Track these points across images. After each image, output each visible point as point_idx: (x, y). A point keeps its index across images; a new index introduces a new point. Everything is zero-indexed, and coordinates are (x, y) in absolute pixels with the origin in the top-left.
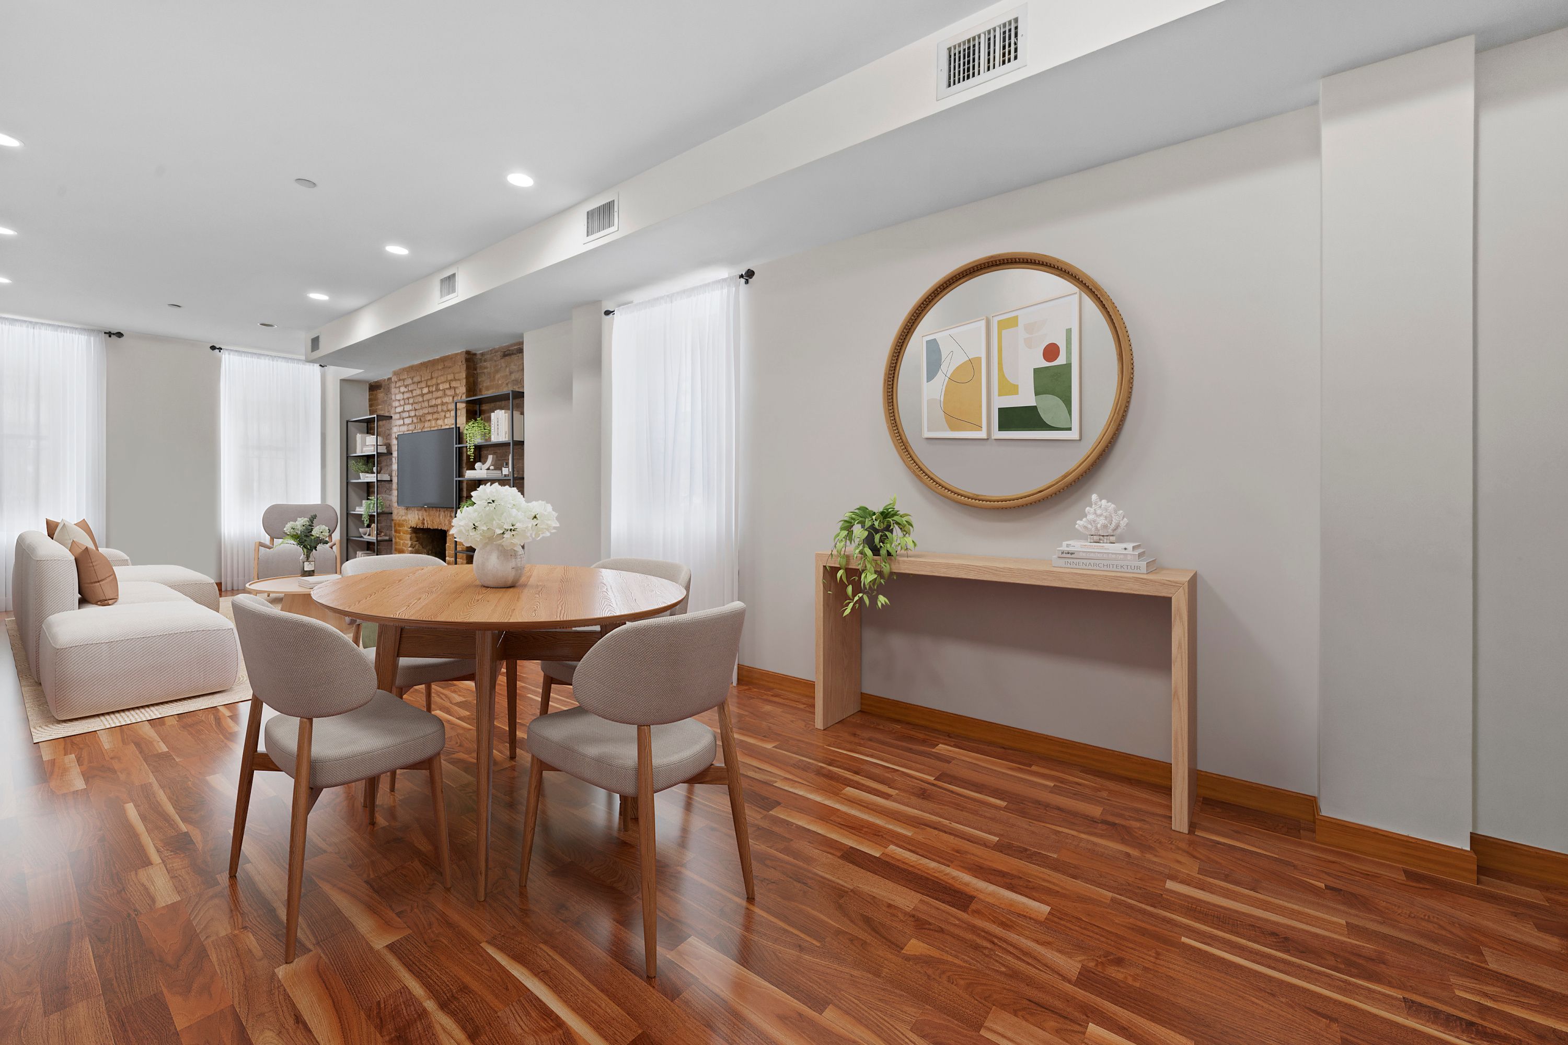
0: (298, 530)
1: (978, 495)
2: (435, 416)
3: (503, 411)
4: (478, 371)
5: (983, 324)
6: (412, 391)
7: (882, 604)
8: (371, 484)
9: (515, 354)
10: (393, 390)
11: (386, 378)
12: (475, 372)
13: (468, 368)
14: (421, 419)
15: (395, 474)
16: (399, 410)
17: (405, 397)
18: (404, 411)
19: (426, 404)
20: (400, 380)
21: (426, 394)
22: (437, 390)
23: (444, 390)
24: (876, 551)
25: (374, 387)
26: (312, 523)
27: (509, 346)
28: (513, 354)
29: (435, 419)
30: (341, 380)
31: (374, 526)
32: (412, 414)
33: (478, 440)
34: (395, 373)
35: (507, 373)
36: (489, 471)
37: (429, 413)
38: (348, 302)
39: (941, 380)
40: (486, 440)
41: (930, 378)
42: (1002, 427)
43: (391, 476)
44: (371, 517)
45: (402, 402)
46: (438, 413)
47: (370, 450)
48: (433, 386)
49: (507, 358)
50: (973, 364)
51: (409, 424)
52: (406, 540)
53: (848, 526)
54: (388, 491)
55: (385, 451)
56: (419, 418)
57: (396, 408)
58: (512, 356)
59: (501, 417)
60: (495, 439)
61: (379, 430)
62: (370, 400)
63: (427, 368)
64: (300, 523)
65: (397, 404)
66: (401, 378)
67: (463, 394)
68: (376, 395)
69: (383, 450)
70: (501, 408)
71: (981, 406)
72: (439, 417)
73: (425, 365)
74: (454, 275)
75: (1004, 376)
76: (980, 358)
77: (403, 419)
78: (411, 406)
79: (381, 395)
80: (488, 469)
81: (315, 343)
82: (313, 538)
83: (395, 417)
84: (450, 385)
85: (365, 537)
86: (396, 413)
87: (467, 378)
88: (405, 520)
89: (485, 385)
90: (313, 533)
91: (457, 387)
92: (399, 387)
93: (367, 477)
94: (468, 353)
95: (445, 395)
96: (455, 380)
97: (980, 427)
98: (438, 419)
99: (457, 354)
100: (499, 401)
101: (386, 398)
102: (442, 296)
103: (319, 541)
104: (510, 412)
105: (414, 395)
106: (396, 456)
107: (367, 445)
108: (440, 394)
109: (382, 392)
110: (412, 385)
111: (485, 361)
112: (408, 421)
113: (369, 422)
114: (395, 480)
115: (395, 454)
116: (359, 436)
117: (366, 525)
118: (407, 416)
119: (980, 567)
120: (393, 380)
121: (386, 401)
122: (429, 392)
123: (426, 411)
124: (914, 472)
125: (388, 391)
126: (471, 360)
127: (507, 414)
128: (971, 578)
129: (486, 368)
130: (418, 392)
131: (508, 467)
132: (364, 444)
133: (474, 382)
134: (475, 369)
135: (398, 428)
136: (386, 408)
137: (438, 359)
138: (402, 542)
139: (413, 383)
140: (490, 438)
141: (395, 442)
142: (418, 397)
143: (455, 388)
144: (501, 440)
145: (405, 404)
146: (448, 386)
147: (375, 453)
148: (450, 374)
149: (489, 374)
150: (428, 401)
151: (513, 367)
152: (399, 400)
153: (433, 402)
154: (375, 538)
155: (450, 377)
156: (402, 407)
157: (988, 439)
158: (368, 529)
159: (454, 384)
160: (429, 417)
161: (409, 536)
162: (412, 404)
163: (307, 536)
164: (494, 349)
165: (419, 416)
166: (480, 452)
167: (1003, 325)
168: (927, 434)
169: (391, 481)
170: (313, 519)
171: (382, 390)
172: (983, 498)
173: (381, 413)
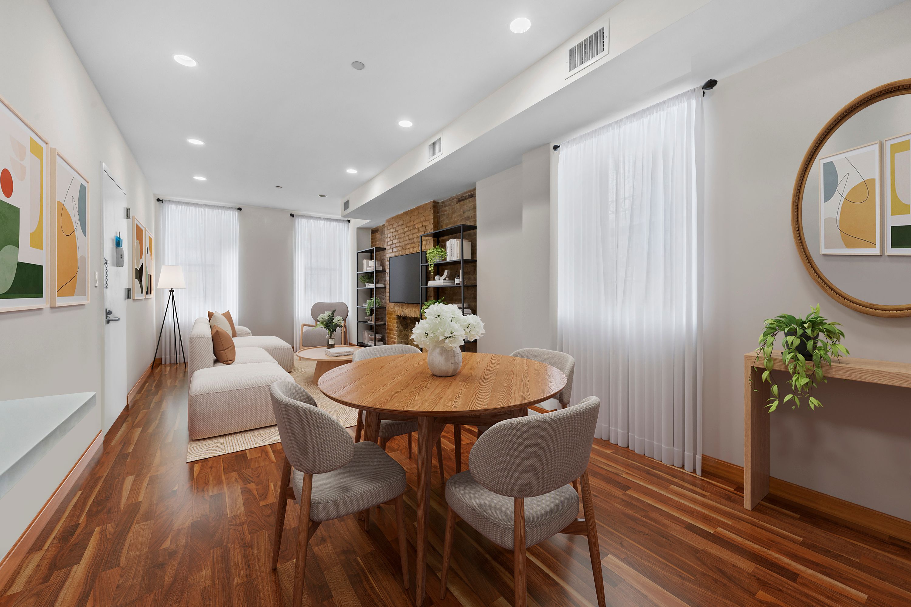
0: (325, 319)
1: (874, 305)
2: (413, 245)
3: (456, 239)
4: (440, 214)
5: (877, 147)
6: (397, 231)
7: (815, 406)
8: (372, 289)
9: (467, 199)
10: (387, 232)
11: (381, 225)
12: (438, 214)
13: (434, 212)
14: (403, 248)
15: (388, 283)
16: (389, 243)
17: (394, 235)
18: (393, 244)
19: (407, 238)
20: (390, 225)
21: (407, 232)
22: (414, 228)
23: (418, 228)
24: (808, 357)
25: (374, 231)
26: (333, 315)
27: (463, 194)
28: (465, 199)
29: (412, 247)
30: (357, 228)
31: (374, 315)
32: (398, 245)
33: (437, 260)
34: (387, 221)
35: (461, 213)
36: (445, 281)
37: (408, 244)
38: (368, 174)
39: (837, 200)
40: (443, 260)
41: (827, 199)
42: (895, 244)
43: (385, 284)
44: (372, 310)
45: (392, 238)
46: (415, 243)
47: (371, 269)
48: (411, 226)
49: (461, 202)
50: (867, 185)
51: (396, 252)
52: (394, 323)
53: (772, 331)
54: (382, 293)
55: (381, 270)
56: (402, 247)
57: (388, 242)
58: (465, 201)
59: (453, 243)
60: (449, 259)
61: (377, 257)
62: (372, 239)
63: (407, 215)
64: (327, 315)
65: (389, 239)
66: (391, 223)
67: (431, 229)
68: (375, 236)
69: (380, 269)
70: (454, 238)
71: (875, 225)
72: (415, 246)
73: (406, 213)
74: (440, 139)
75: (896, 196)
76: (874, 180)
77: (392, 249)
78: (397, 240)
79: (378, 235)
80: (445, 280)
81: (347, 205)
82: (333, 323)
83: (388, 248)
84: (422, 224)
85: (369, 322)
86: (388, 245)
87: (434, 218)
88: (393, 311)
89: (445, 222)
90: (334, 321)
91: (427, 225)
92: (390, 229)
93: (370, 286)
94: (434, 202)
95: (419, 231)
96: (426, 221)
97: (874, 245)
98: (414, 247)
99: (427, 204)
100: (453, 233)
101: (381, 237)
102: (430, 157)
103: (337, 326)
104: (460, 240)
105: (399, 233)
106: (389, 272)
107: (370, 266)
108: (416, 231)
109: (378, 234)
110: (398, 227)
111: (445, 206)
112: (395, 250)
113: (371, 252)
114: (388, 286)
115: (388, 271)
116: (365, 261)
117: (368, 315)
118: (395, 246)
119: (893, 373)
120: (386, 225)
121: (381, 239)
122: (409, 230)
123: (407, 242)
124: (819, 283)
125: (382, 232)
126: (436, 206)
127: (458, 241)
128: (884, 383)
129: (446, 211)
130: (402, 231)
131: (460, 278)
132: (368, 266)
133: (438, 221)
134: (438, 213)
135: (389, 254)
136: (381, 243)
137: (414, 209)
138: (391, 324)
139: (399, 226)
140: (446, 258)
141: (387, 263)
142: (401, 235)
143: (425, 226)
144: (454, 259)
145: (393, 239)
146: (421, 225)
147: (374, 271)
148: (422, 217)
149: (448, 214)
150: (408, 236)
151: (466, 207)
152: (390, 237)
153: (411, 237)
154: (374, 323)
155: (422, 219)
156: (392, 241)
157: (881, 256)
158: (371, 317)
159: (424, 224)
160: (409, 246)
161: (396, 321)
162: (398, 239)
163: (330, 323)
164: (452, 197)
165: (403, 246)
166: (439, 269)
167: (898, 148)
168: (824, 251)
169: (385, 288)
170: (334, 312)
171: (379, 232)
172: (879, 307)
173: (377, 246)
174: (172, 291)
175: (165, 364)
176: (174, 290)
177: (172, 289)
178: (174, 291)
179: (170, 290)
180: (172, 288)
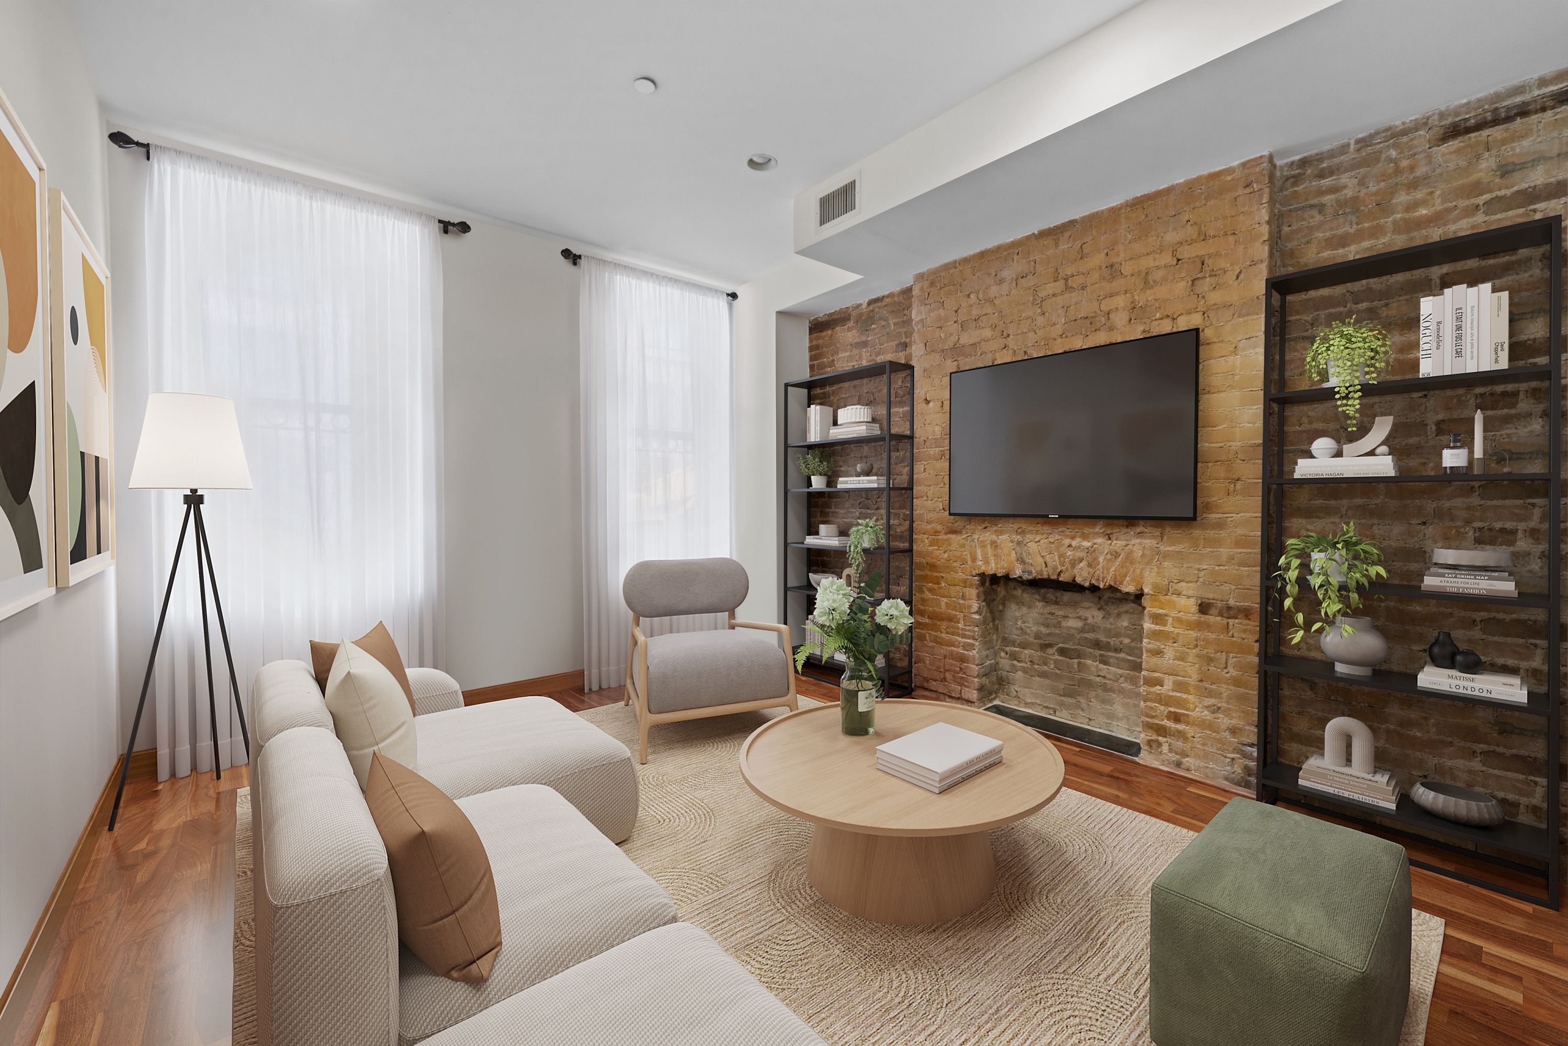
174: (194, 500)
175: (173, 775)
176: (201, 497)
177: (194, 491)
178: (206, 499)
179: (186, 497)
180: (194, 487)
